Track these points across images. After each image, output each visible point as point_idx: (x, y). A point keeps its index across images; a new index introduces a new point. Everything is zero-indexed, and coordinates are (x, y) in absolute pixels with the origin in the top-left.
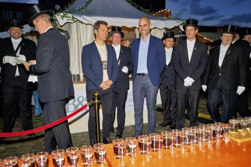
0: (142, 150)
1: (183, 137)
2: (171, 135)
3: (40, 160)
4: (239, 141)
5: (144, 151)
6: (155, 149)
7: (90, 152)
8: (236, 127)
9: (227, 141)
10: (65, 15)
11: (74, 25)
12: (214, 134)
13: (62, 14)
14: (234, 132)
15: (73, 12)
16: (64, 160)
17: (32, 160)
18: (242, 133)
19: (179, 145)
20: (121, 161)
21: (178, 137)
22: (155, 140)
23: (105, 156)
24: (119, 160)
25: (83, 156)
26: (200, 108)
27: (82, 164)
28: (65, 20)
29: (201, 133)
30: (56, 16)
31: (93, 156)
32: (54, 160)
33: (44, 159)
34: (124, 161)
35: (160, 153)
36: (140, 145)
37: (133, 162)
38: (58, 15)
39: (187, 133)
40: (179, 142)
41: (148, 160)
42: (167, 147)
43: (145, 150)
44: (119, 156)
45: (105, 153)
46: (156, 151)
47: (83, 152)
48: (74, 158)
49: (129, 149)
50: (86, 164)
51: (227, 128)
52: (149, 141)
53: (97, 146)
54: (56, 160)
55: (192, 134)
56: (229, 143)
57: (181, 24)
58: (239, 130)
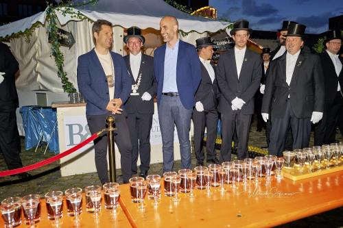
0: (169, 191)
1: (223, 173)
2: (207, 171)
3: (28, 205)
4: (294, 178)
5: (171, 193)
6: (186, 190)
7: (98, 194)
8: (292, 160)
9: (279, 178)
10: (68, 9)
11: (81, 24)
12: (264, 170)
13: (63, 9)
14: (289, 168)
15: (80, 6)
16: (62, 205)
17: (17, 205)
18: (298, 169)
19: (218, 184)
20: (140, 205)
21: (217, 174)
22: (185, 178)
23: (118, 199)
24: (138, 204)
25: (89, 200)
26: (252, 140)
27: (87, 210)
28: (68, 17)
29: (245, 168)
30: (56, 10)
31: (101, 199)
32: (48, 205)
33: (33, 203)
34: (144, 205)
35: (192, 194)
36: (166, 184)
37: (156, 207)
38: (58, 10)
39: (228, 169)
40: (218, 180)
41: (176, 204)
42: (202, 187)
43: (173, 191)
44: (138, 199)
45: (118, 195)
46: (187, 192)
47: (89, 194)
48: (76, 201)
49: (151, 190)
50: (93, 209)
51: (279, 161)
52: (178, 179)
53: (108, 187)
54: (51, 205)
55: (234, 171)
56: (282, 181)
57: (229, 27)
58: (295, 165)
